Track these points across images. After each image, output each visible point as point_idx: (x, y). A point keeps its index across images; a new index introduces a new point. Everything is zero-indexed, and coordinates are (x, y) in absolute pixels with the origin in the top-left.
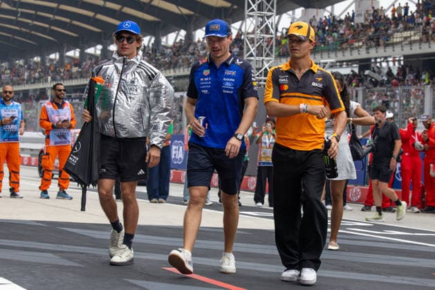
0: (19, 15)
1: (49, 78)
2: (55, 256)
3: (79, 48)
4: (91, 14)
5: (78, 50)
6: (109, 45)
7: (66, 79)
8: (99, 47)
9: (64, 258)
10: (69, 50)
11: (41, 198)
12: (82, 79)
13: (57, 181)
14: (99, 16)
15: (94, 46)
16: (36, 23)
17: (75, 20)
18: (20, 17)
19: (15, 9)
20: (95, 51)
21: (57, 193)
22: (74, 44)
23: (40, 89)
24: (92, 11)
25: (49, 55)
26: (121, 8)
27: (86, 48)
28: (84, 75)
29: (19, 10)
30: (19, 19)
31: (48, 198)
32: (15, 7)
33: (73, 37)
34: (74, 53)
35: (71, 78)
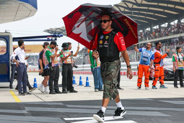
0: (132, 14)
1: (148, 38)
2: (159, 113)
3: (158, 25)
4: (162, 10)
5: (158, 26)
6: (171, 22)
7: (154, 38)
8: (167, 24)
9: (163, 113)
10: (154, 26)
11: (152, 89)
12: (161, 38)
13: (159, 81)
14: (166, 11)
15: (164, 23)
16: (139, 16)
17: (156, 13)
18: (133, 14)
19: (130, 11)
20: (165, 25)
21: (160, 86)
22: (156, 23)
23: (144, 43)
24: (162, 9)
25: (146, 29)
26: (175, 7)
27: (161, 25)
28: (161, 36)
29: (133, 11)
30: (133, 15)
31: (156, 88)
32: (131, 10)
33: (155, 20)
34: (156, 27)
35: (156, 38)
